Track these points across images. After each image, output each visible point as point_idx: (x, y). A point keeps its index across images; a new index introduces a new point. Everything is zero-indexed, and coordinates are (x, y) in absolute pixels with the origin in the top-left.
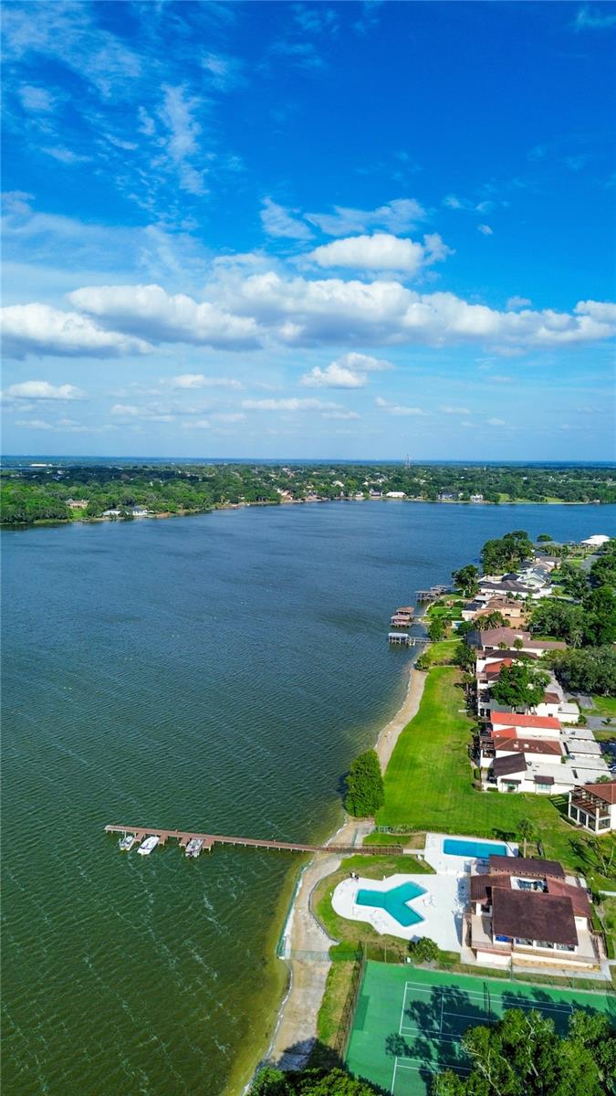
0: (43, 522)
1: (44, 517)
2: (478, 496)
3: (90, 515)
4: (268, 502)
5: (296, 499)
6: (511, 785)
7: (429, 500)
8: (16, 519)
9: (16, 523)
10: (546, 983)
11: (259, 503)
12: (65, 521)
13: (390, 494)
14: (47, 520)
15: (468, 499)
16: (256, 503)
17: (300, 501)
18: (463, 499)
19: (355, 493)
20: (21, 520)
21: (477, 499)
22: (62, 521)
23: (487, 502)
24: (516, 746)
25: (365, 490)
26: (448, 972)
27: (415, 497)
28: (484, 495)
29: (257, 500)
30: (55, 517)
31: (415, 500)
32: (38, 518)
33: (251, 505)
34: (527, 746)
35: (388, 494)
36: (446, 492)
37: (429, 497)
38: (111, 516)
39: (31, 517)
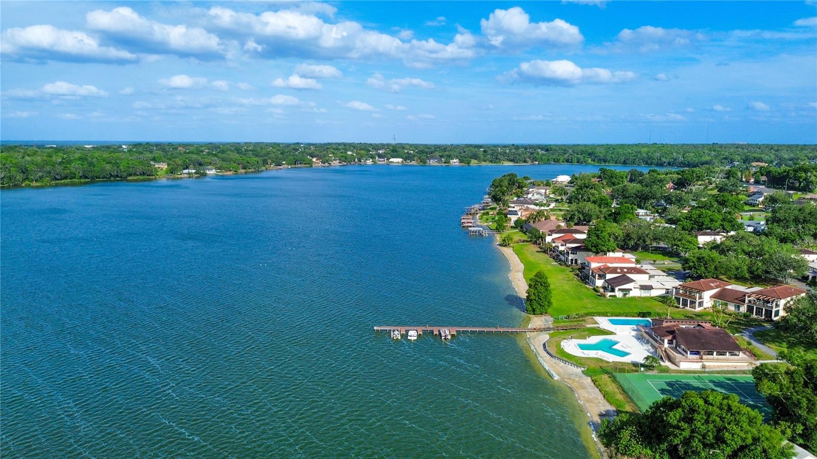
0: (135, 178)
1: (135, 174)
2: (455, 160)
3: (172, 173)
4: (303, 165)
5: (324, 163)
6: (625, 292)
7: (421, 164)
8: (113, 176)
9: (112, 179)
10: (729, 374)
11: (297, 166)
12: (153, 177)
13: (392, 160)
14: (139, 177)
15: (449, 162)
16: (294, 166)
17: (327, 164)
18: (444, 163)
19: (366, 160)
20: (117, 176)
21: (455, 162)
22: (151, 177)
23: (462, 164)
24: (619, 271)
25: (372, 157)
26: (667, 374)
27: (411, 162)
28: (459, 160)
29: (295, 164)
30: (144, 174)
31: (411, 163)
32: (130, 175)
33: (291, 168)
34: (625, 270)
35: (390, 160)
36: (433, 158)
37: (421, 161)
38: (189, 174)
39: (125, 174)
